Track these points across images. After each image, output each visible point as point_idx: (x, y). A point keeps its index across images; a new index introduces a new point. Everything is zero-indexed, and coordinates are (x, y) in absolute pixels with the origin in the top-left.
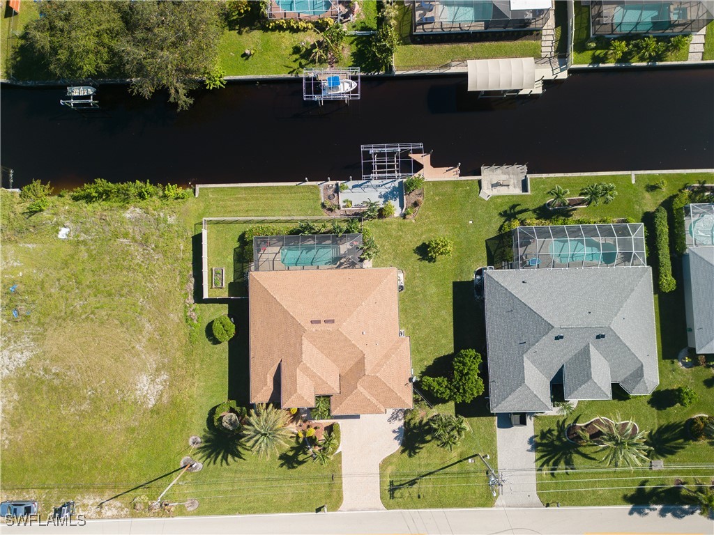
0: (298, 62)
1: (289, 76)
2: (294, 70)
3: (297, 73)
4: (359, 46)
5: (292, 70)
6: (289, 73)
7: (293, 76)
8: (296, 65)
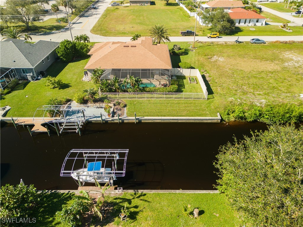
0: (133, 204)
1: (145, 191)
2: (139, 197)
3: (135, 194)
4: (51, 219)
5: (142, 198)
6: (145, 195)
7: (140, 191)
8: (135, 202)
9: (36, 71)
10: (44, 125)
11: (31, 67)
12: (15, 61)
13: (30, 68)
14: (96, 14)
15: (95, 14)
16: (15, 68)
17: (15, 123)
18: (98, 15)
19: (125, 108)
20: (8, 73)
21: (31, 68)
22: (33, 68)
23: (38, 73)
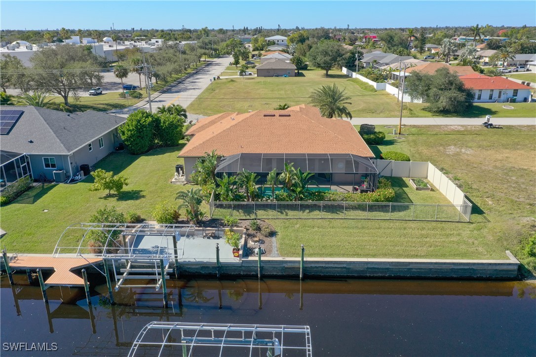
9: (74, 164)
10: (77, 271)
11: (65, 153)
12: (31, 142)
13: (61, 155)
14: (194, 89)
15: (191, 89)
16: (30, 155)
17: (10, 265)
18: (198, 90)
19: (274, 239)
20: (13, 162)
21: (64, 155)
22: (67, 156)
23: (77, 168)
